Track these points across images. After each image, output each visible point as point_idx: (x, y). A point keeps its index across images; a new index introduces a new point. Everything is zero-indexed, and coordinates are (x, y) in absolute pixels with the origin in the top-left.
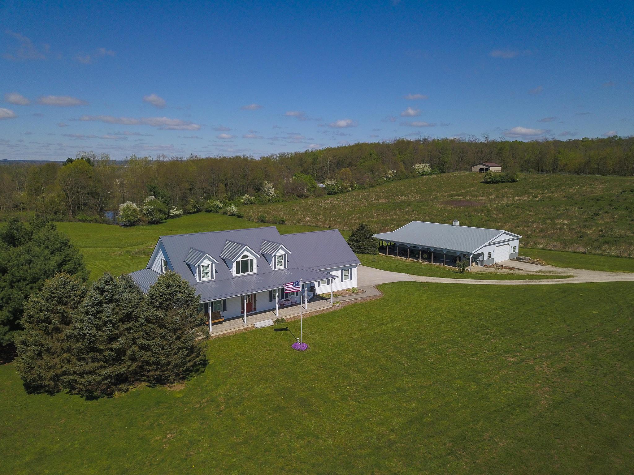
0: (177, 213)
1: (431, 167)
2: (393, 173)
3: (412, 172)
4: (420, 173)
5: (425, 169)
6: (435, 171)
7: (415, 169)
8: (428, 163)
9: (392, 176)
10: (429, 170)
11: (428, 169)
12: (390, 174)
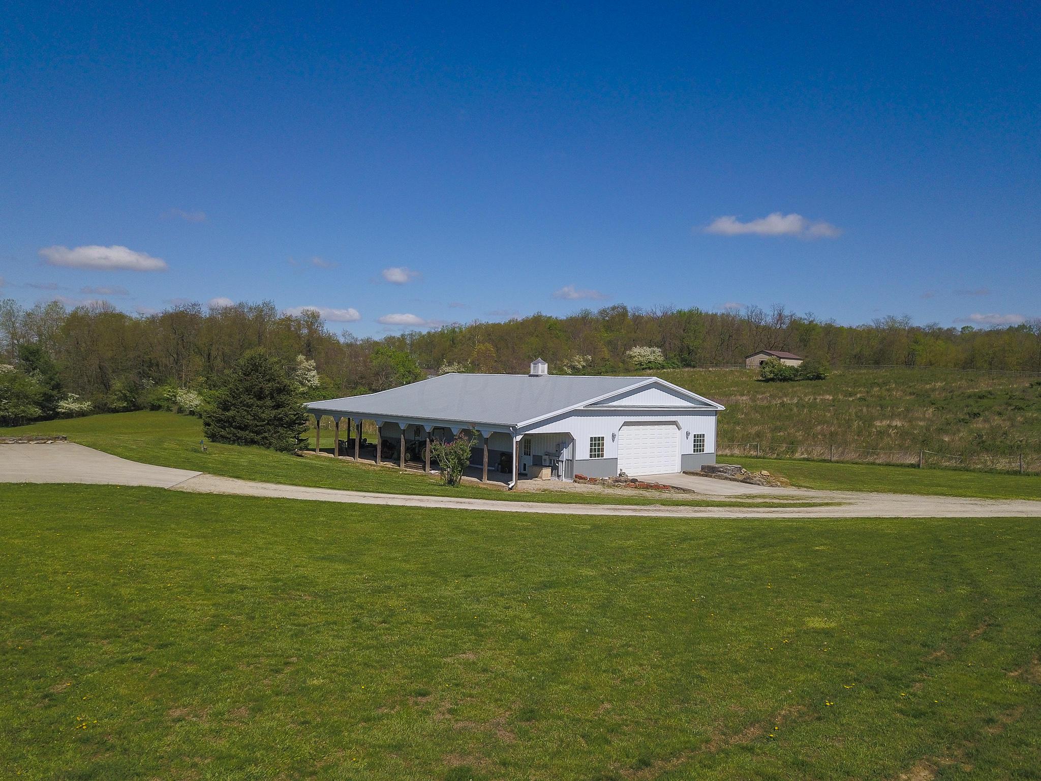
0: (75, 406)
1: (665, 356)
2: (586, 360)
3: (624, 362)
4: (641, 365)
5: (652, 358)
6: (673, 363)
7: (631, 357)
8: (658, 347)
9: (584, 367)
10: (661, 359)
11: (658, 358)
12: (579, 362)
